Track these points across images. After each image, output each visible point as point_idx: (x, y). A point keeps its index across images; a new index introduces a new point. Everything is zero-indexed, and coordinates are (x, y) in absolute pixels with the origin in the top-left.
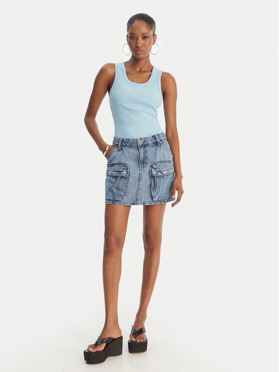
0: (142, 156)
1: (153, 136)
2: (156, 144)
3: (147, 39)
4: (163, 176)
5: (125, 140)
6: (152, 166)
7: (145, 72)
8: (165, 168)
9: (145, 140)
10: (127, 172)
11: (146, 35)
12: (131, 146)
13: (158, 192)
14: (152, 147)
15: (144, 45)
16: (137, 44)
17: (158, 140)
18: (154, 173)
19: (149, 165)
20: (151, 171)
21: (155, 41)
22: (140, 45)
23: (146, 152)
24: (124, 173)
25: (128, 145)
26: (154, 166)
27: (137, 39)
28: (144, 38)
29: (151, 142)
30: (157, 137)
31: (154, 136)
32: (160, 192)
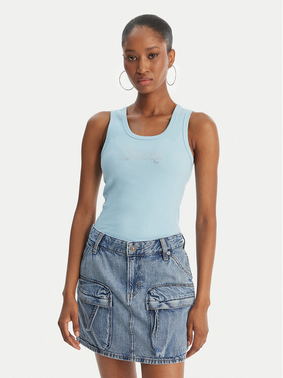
0: (131, 274)
1: (156, 241)
2: (161, 255)
3: (156, 58)
4: (171, 310)
5: (107, 238)
6: (149, 293)
7: (161, 115)
8: (174, 295)
9: (141, 245)
10: (109, 299)
11: (155, 51)
12: (115, 251)
13: (165, 341)
14: (153, 259)
15: (152, 70)
16: (138, 68)
17: (165, 249)
18: (154, 303)
19: (143, 291)
20: (149, 301)
21: (172, 61)
22: (144, 70)
23: (139, 267)
24: (104, 301)
25: (111, 248)
26: (154, 292)
27: (139, 59)
28: (152, 56)
29: (150, 251)
30: (163, 243)
31: (158, 242)
32: (168, 341)
